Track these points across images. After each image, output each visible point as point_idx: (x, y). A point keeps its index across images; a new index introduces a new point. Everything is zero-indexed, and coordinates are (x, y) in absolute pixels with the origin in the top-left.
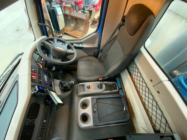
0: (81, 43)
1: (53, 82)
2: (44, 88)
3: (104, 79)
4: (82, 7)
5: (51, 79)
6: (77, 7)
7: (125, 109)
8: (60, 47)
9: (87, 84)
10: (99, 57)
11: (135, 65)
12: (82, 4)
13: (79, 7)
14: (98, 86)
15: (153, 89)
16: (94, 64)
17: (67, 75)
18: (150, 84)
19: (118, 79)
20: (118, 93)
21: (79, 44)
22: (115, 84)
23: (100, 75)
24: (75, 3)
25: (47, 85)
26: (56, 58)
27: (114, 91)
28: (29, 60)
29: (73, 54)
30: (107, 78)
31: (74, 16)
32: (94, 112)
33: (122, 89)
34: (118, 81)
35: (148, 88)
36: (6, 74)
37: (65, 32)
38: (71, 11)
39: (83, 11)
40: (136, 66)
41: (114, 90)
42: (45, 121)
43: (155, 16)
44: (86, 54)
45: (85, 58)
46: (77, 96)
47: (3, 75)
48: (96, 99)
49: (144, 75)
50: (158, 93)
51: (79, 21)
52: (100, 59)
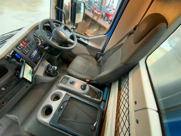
0: (88, 40)
1: (41, 61)
2: (21, 57)
3: (92, 82)
4: (111, 19)
5: (41, 57)
6: (106, 18)
7: (94, 125)
8: (63, 33)
9: (72, 79)
10: (98, 60)
11: (127, 79)
12: (112, 17)
13: (108, 18)
14: (82, 86)
15: (134, 114)
16: (91, 65)
17: (64, 65)
18: (132, 107)
19: (106, 90)
20: (99, 103)
21: (85, 40)
22: (101, 92)
23: (90, 76)
24: (106, 14)
25: (31, 59)
26: (54, 40)
27: (95, 99)
28: (29, 30)
29: (72, 44)
30: (96, 82)
31: (99, 23)
32: (59, 109)
33: (105, 101)
34: (106, 92)
35: (129, 112)
36: (7, 36)
37: (86, 33)
38: (99, 18)
39: (110, 22)
40: (128, 81)
41: (97, 98)
42: (3, 89)
43: (168, 26)
44: (88, 53)
45: (85, 56)
46: (57, 86)
47: (4, 36)
48: (70, 97)
49: (131, 93)
50: (136, 123)
51: (101, 29)
52: (99, 63)
